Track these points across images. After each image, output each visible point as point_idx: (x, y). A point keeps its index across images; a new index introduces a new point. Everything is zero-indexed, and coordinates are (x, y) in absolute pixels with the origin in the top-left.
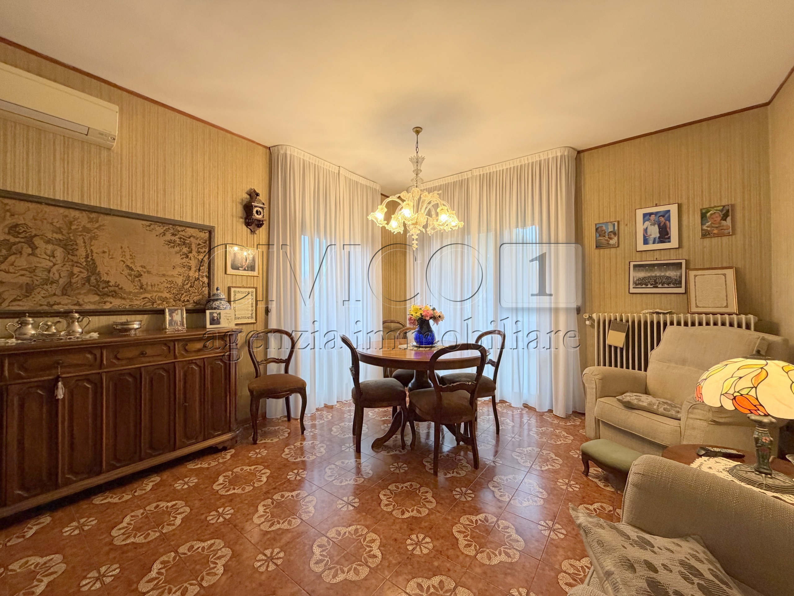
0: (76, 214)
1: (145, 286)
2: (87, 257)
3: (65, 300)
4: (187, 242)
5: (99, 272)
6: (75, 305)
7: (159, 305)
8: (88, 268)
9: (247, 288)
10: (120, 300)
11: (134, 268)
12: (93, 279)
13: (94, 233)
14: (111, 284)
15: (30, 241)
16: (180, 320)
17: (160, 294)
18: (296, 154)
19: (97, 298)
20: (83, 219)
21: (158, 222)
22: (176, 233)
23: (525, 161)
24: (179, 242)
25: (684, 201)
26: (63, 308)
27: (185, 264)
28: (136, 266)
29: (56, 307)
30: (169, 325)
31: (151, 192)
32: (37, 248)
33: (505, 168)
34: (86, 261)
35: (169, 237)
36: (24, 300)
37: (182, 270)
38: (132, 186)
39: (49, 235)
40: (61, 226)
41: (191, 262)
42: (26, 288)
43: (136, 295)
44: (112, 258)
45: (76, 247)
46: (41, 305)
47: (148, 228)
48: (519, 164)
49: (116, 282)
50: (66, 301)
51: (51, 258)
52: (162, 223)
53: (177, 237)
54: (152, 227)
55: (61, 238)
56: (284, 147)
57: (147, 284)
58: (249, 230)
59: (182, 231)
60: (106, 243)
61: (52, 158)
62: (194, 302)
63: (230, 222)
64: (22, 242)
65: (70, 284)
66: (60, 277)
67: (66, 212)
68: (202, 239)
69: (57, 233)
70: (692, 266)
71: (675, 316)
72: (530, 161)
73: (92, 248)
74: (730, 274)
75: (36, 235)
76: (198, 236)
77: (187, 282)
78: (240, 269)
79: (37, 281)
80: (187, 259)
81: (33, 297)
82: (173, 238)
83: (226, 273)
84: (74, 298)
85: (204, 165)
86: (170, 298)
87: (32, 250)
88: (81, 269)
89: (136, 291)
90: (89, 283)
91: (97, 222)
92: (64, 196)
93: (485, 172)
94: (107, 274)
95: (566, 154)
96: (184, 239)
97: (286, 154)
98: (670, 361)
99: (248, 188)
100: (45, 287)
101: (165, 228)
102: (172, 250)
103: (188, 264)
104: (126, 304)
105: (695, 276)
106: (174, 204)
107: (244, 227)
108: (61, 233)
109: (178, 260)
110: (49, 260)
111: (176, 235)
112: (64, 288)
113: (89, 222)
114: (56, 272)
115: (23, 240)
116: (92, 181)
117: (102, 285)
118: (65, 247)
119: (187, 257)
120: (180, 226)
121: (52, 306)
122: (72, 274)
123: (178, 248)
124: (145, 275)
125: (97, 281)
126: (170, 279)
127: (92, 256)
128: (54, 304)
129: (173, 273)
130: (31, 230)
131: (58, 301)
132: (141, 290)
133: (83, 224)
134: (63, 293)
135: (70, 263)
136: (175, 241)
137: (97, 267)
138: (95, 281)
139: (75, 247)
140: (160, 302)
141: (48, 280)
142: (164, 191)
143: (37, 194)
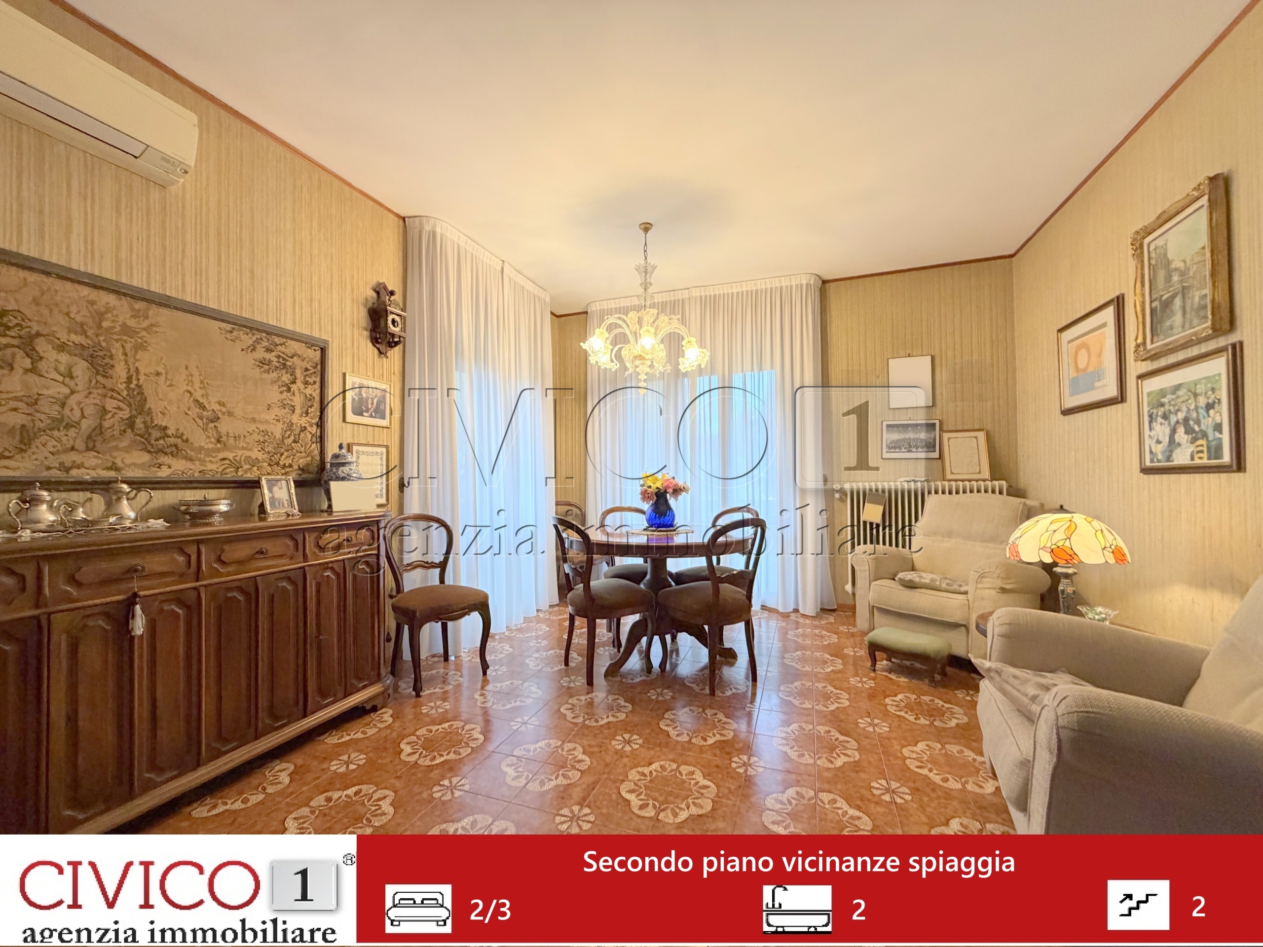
0: (110, 299)
1: (224, 439)
2: (129, 379)
3: (91, 459)
4: (288, 363)
5: (150, 409)
6: (109, 469)
7: (246, 472)
8: (132, 401)
9: (374, 445)
10: (184, 462)
11: (207, 406)
12: (139, 421)
13: (141, 338)
14: (169, 432)
15: (28, 345)
16: (288, 498)
17: (248, 453)
18: (448, 235)
19: (146, 457)
20: (122, 309)
21: (246, 327)
22: (272, 347)
23: (761, 285)
24: (277, 364)
25: (937, 353)
26: (88, 474)
27: (285, 402)
28: (209, 403)
29: (74, 472)
30: (271, 507)
31: (231, 273)
32: (41, 358)
33: (735, 291)
34: (128, 388)
35: (260, 353)
36: (17, 456)
37: (281, 412)
38: (201, 258)
39: (63, 336)
40: (85, 320)
41: (294, 398)
42: (21, 433)
43: (209, 453)
44: (170, 385)
45: (111, 362)
46: (49, 468)
47: (228, 336)
48: (754, 289)
49: (178, 430)
50: (93, 462)
51: (67, 380)
52: (251, 328)
53: (273, 354)
54: (235, 333)
55: (84, 343)
56: (432, 221)
57: (228, 435)
58: (376, 351)
59: (281, 345)
60: (162, 359)
61: (65, 191)
62: (300, 469)
63: (349, 334)
64: (13, 346)
65: (100, 429)
66: (83, 416)
67: (94, 294)
68: (311, 360)
69: (76, 333)
70: (945, 428)
71: (933, 484)
72: (769, 286)
73: (137, 364)
74: (981, 435)
75: (38, 334)
76: (305, 356)
77: (288, 433)
78: (365, 414)
79: (42, 421)
80: (289, 394)
81: (33, 453)
82: (268, 356)
83: (344, 420)
84: (107, 457)
85: (311, 234)
86: (264, 461)
87: (32, 363)
88: (120, 403)
89: (211, 446)
90: (133, 431)
91: (147, 317)
92: (86, 264)
93: (708, 294)
94: (163, 414)
95: (812, 282)
96: (284, 359)
97: (434, 233)
98: (935, 534)
99: (374, 280)
100: (56, 433)
101: (254, 338)
102: (265, 376)
103: (290, 402)
104: (192, 470)
105: (949, 439)
106: (267, 296)
107: (370, 345)
108: (84, 333)
109: (274, 395)
110: (63, 383)
111: (272, 351)
112: (89, 437)
113: (132, 316)
114: (75, 407)
115: (15, 342)
116: (135, 240)
117: (155, 434)
118: (91, 359)
119: (289, 390)
120: (278, 335)
121: (68, 470)
122: (104, 411)
123: (275, 374)
124: (225, 420)
125: (147, 427)
126: (262, 427)
127: (138, 380)
128: (71, 468)
129: (267, 417)
130: (29, 324)
131: (79, 462)
132: (219, 446)
133: (121, 319)
134: (87, 447)
135: (100, 391)
136: (270, 361)
137: (146, 400)
138: (142, 426)
139: (107, 360)
140: (248, 466)
141: (61, 420)
142: (252, 272)
143: (37, 256)
